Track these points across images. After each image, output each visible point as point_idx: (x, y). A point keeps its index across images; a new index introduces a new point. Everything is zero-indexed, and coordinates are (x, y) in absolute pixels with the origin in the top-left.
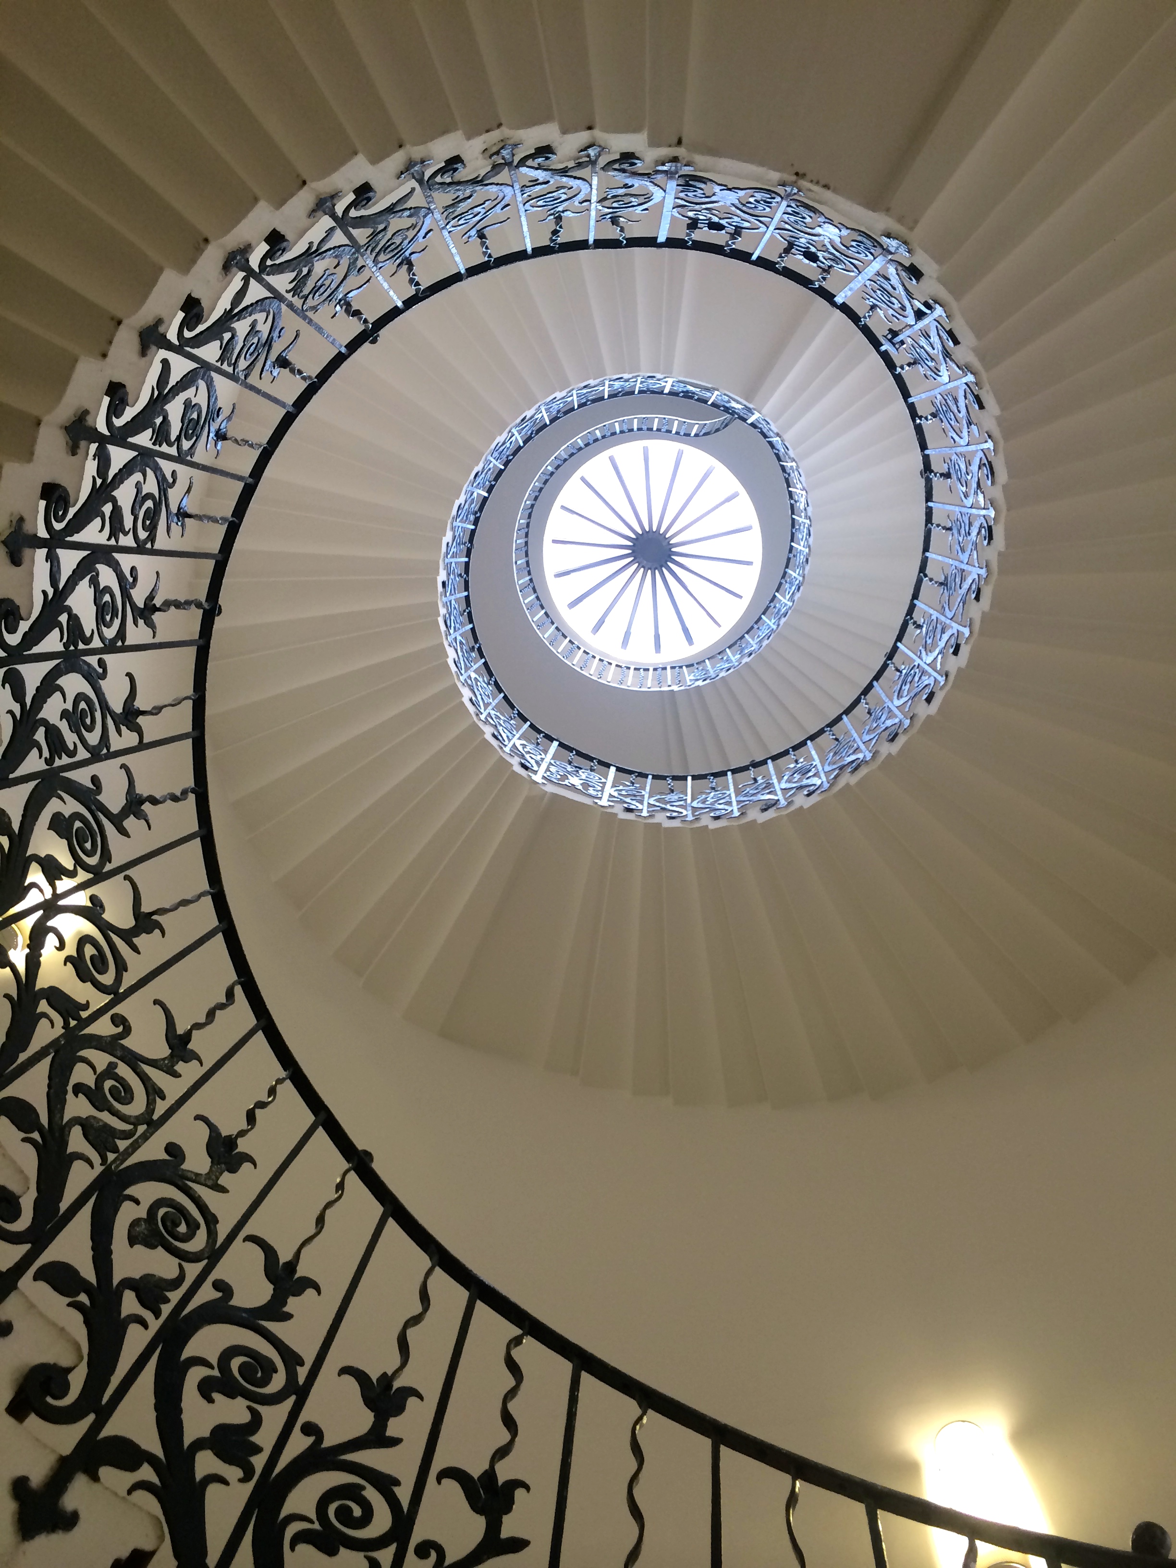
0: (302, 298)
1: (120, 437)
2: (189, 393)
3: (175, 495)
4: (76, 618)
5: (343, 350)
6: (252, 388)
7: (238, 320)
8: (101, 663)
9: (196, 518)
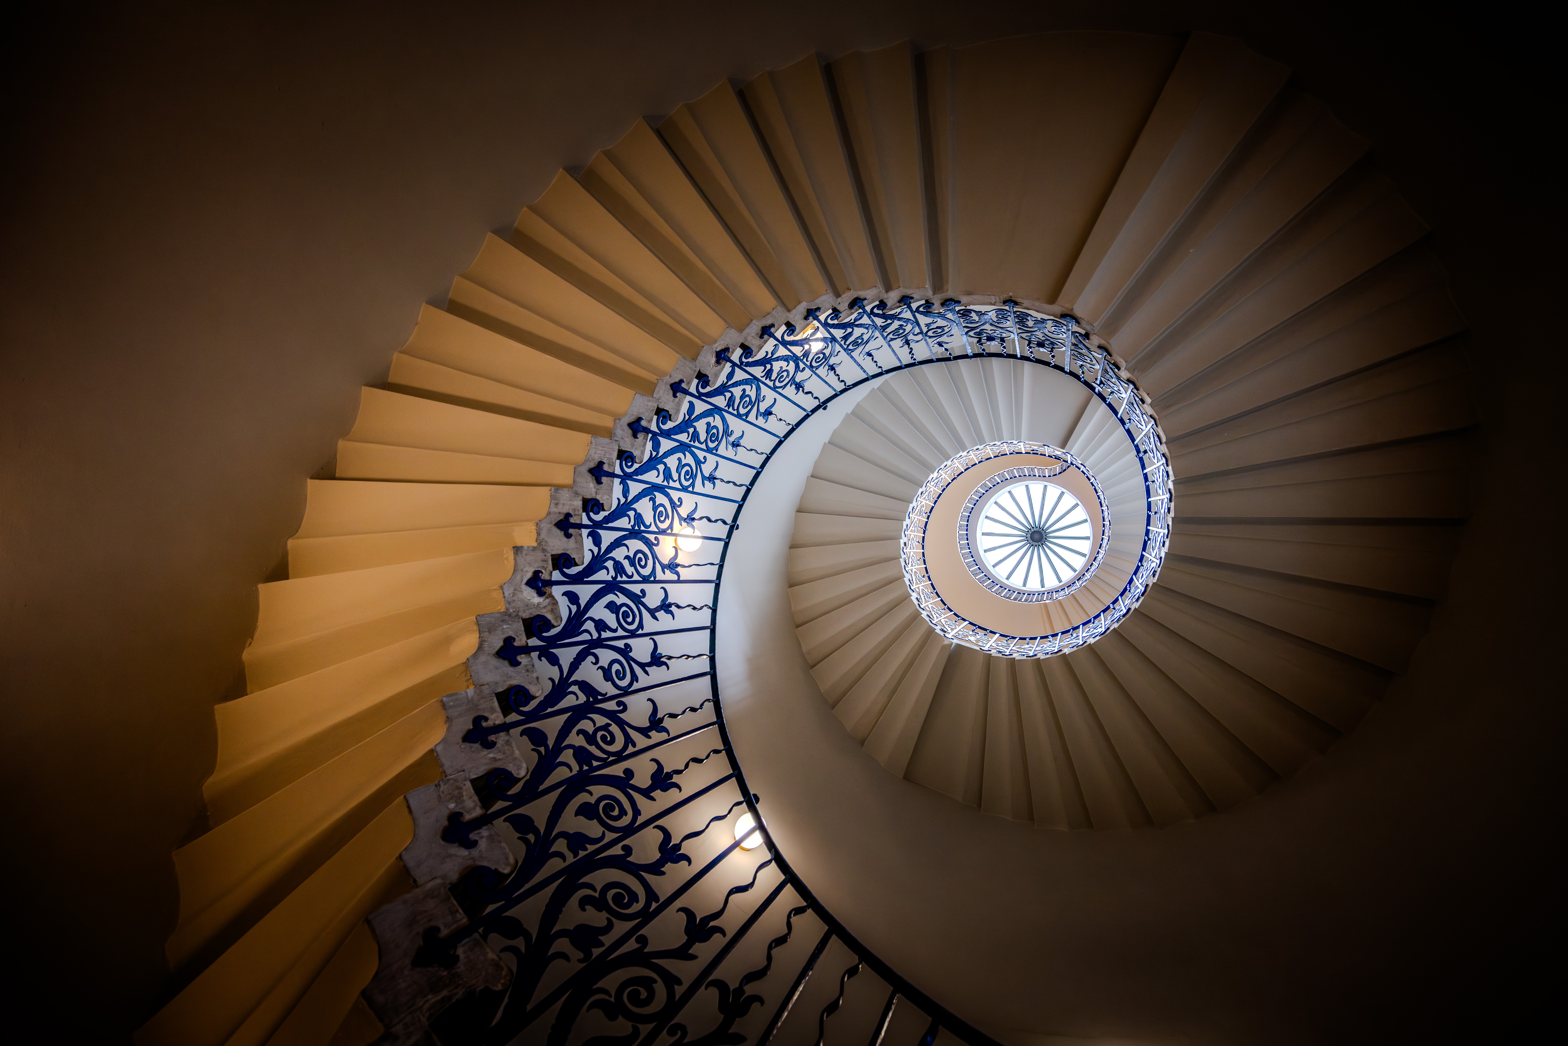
0: (772, 381)
1: (668, 435)
2: (709, 420)
3: (707, 469)
4: (640, 515)
5: (808, 412)
7: (733, 388)
8: (656, 539)
9: (722, 480)
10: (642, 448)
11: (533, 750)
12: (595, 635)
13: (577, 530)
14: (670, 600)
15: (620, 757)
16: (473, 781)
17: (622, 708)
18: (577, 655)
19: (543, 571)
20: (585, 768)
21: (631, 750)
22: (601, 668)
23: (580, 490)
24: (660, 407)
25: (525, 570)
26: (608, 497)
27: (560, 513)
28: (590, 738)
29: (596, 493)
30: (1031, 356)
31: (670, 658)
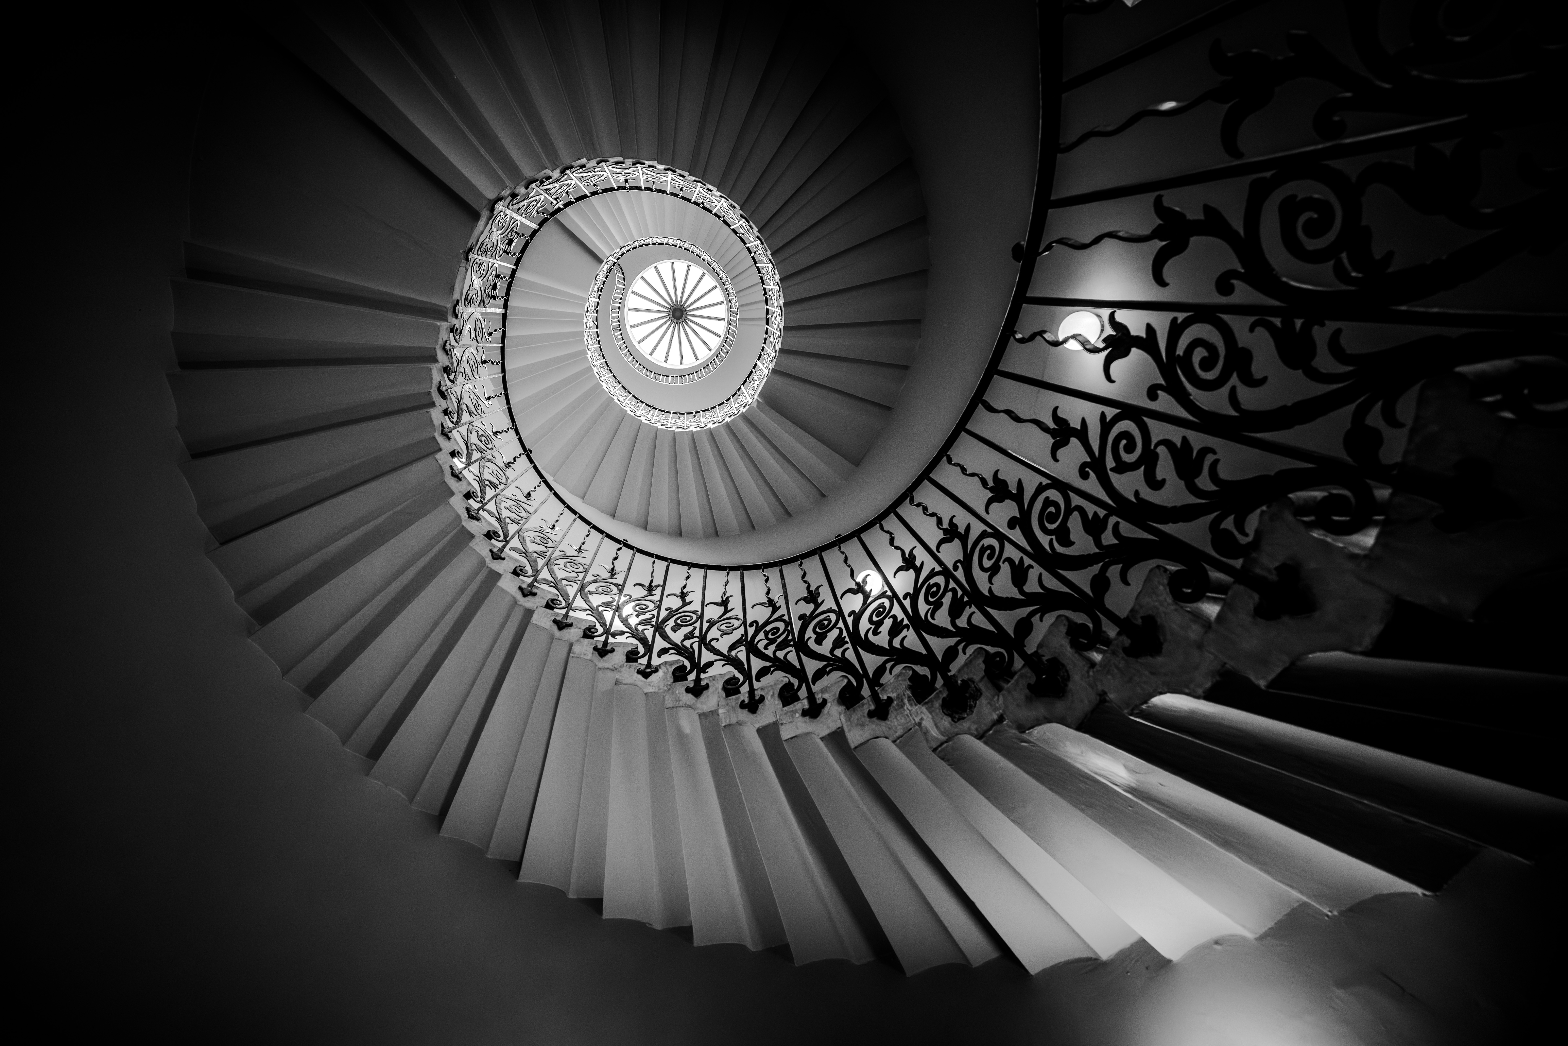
0: (500, 484)
1: (537, 572)
2: (527, 539)
3: (571, 552)
4: (604, 603)
5: (532, 466)
6: (536, 511)
7: (501, 515)
9: (583, 543)
10: (546, 592)
11: (771, 674)
12: (697, 639)
13: (609, 645)
14: (678, 592)
15: (789, 624)
16: (784, 706)
17: (755, 624)
18: (708, 651)
19: (639, 668)
20: (792, 643)
21: (786, 618)
22: (722, 636)
23: (576, 639)
24: (512, 571)
25: (635, 679)
26: (584, 622)
27: (593, 653)
28: (771, 642)
29: (580, 628)
30: (517, 255)
31: (724, 594)
